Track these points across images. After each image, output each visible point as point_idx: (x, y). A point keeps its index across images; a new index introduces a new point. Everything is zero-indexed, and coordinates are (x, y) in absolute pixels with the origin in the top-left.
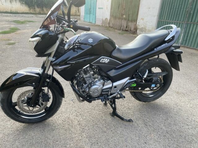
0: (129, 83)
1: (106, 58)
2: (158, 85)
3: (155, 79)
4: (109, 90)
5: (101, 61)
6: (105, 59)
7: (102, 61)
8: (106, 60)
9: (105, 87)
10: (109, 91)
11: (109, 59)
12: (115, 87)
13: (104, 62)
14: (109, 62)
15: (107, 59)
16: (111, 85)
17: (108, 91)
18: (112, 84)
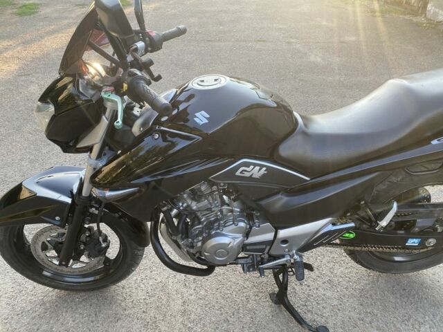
0: (330, 233)
1: (255, 165)
2: (431, 240)
3: (421, 223)
4: (264, 247)
5: (238, 173)
6: (252, 167)
7: (241, 173)
8: (254, 169)
9: (252, 239)
10: (264, 249)
11: (265, 166)
12: (285, 241)
13: (247, 174)
14: (264, 175)
15: (258, 168)
16: (270, 236)
17: (262, 250)
18: (273, 234)
